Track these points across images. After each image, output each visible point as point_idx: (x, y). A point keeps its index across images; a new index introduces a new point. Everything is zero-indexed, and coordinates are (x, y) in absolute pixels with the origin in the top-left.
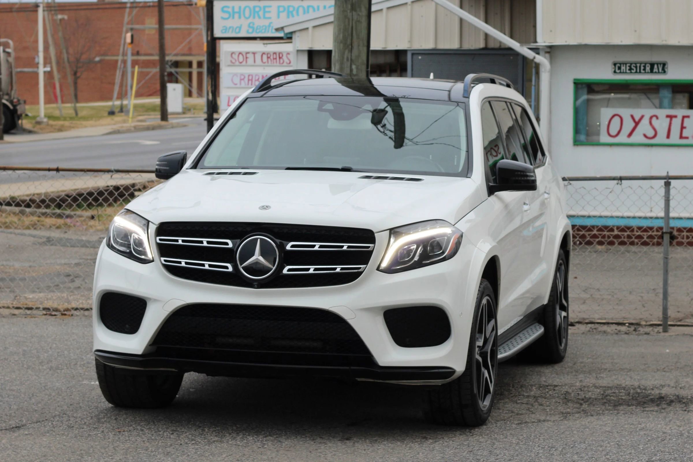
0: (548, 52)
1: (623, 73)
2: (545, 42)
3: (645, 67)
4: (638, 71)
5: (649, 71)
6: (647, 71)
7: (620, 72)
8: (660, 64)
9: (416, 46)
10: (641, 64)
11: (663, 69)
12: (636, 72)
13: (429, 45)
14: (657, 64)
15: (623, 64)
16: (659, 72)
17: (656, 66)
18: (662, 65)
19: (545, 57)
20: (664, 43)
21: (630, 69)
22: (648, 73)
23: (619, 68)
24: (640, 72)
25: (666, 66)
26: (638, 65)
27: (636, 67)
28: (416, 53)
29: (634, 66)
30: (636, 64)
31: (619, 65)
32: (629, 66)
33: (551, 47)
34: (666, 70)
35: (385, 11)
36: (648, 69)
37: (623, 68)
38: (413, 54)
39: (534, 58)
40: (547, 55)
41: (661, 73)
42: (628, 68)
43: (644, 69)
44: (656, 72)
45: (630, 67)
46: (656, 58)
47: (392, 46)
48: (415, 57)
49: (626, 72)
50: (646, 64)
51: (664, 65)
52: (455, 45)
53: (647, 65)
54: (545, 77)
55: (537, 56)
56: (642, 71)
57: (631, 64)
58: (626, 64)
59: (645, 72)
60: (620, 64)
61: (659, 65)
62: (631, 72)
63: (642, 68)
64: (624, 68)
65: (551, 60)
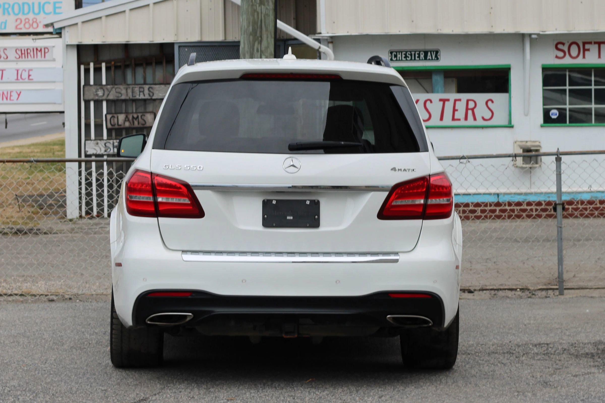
0: (332, 42)
1: (399, 60)
2: (328, 33)
3: (419, 54)
4: (413, 58)
5: (423, 58)
6: (421, 59)
7: (397, 60)
8: (433, 51)
9: (182, 39)
10: (415, 52)
11: (436, 56)
12: (411, 59)
13: (194, 38)
15: (399, 52)
16: (432, 59)
17: (429, 54)
18: (435, 53)
19: (328, 47)
20: (440, 32)
21: (406, 57)
22: (422, 60)
23: (396, 56)
24: (415, 59)
25: (439, 54)
26: (413, 53)
27: (411, 55)
28: (183, 46)
29: (409, 54)
30: (411, 52)
31: (395, 53)
32: (404, 54)
33: (332, 37)
34: (439, 57)
35: (151, 6)
36: (422, 56)
37: (399, 56)
38: (179, 47)
40: (330, 45)
41: (435, 59)
42: (403, 56)
43: (419, 57)
44: (429, 59)
45: (406, 54)
46: (429, 47)
47: (159, 40)
48: (181, 49)
49: (402, 60)
50: (420, 52)
51: (437, 52)
52: (220, 38)
53: (421, 53)
55: (321, 46)
56: (417, 58)
57: (406, 52)
58: (402, 52)
59: (420, 60)
60: (397, 52)
61: (432, 53)
62: (407, 60)
63: (417, 55)
64: (400, 56)
65: (335, 50)
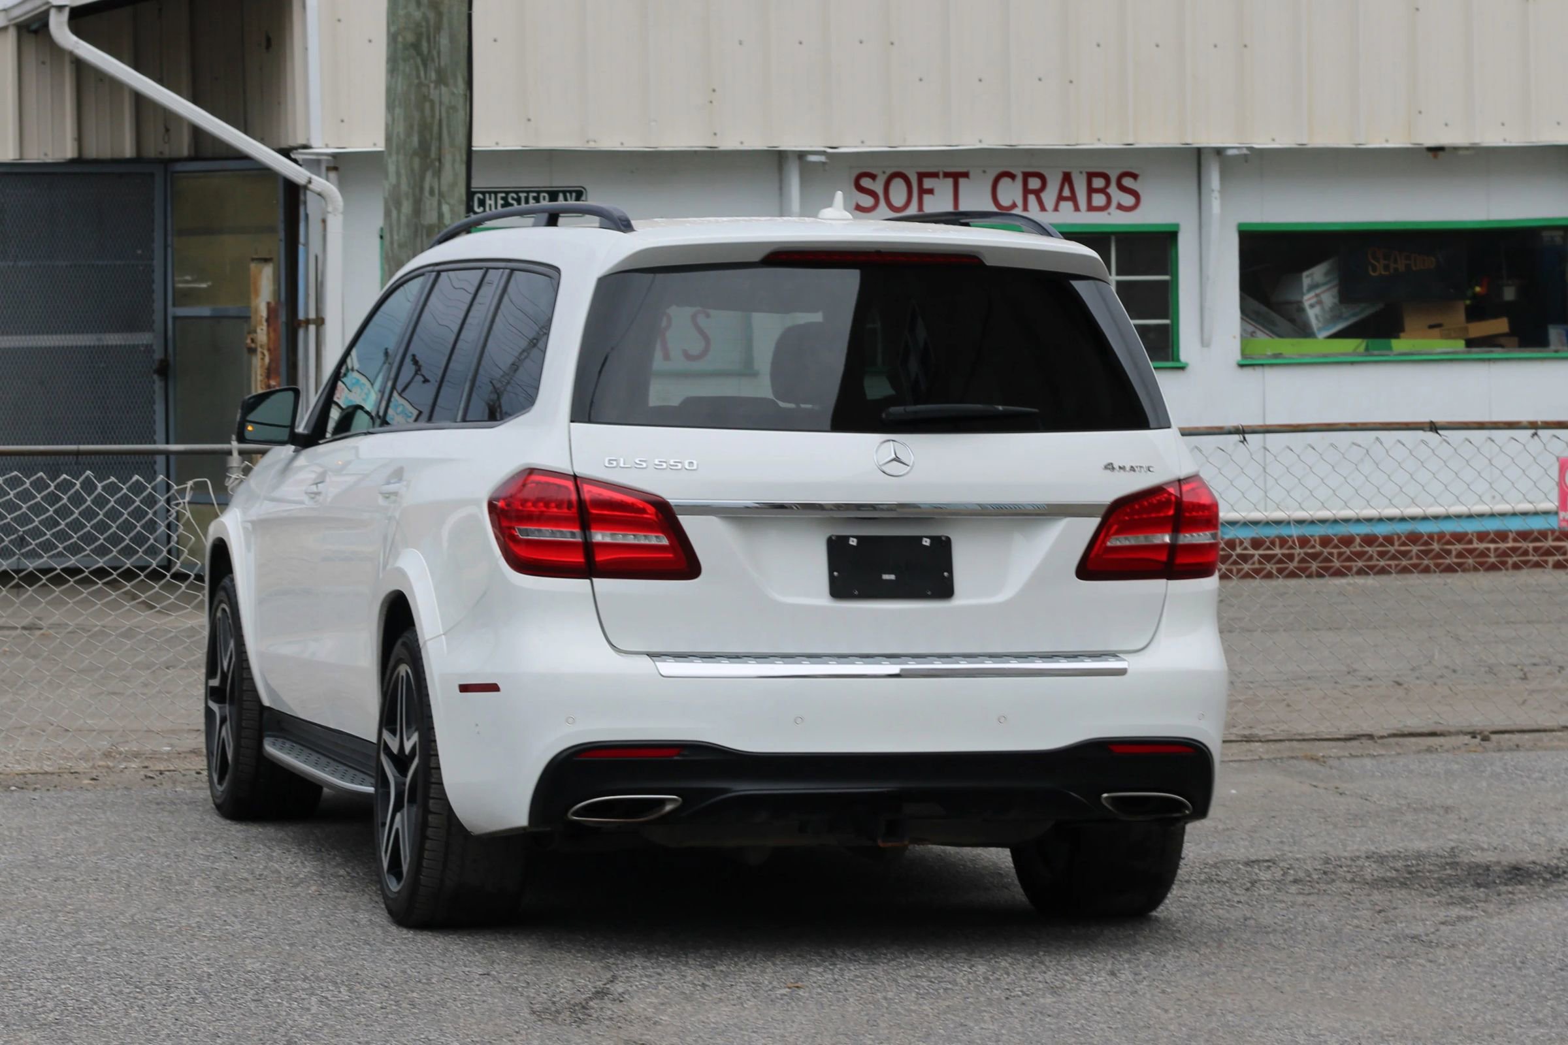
0: (335, 169)
2: (327, 146)
3: (537, 199)
8: (571, 192)
10: (528, 192)
14: (564, 193)
15: (490, 193)
17: (561, 197)
18: (574, 195)
19: (327, 179)
20: (592, 146)
21: (506, 204)
23: (482, 202)
25: (584, 198)
26: (523, 195)
27: (519, 200)
29: (513, 199)
30: (517, 193)
31: (481, 196)
32: (503, 198)
33: (335, 156)
37: (489, 202)
39: (310, 182)
40: (332, 175)
42: (500, 202)
45: (505, 199)
46: (560, 181)
50: (539, 193)
51: (579, 194)
53: (542, 195)
54: (335, 224)
55: (314, 177)
57: (507, 193)
58: (496, 193)
60: (483, 193)
61: (568, 195)
63: (532, 201)
64: (492, 202)
65: (341, 186)
